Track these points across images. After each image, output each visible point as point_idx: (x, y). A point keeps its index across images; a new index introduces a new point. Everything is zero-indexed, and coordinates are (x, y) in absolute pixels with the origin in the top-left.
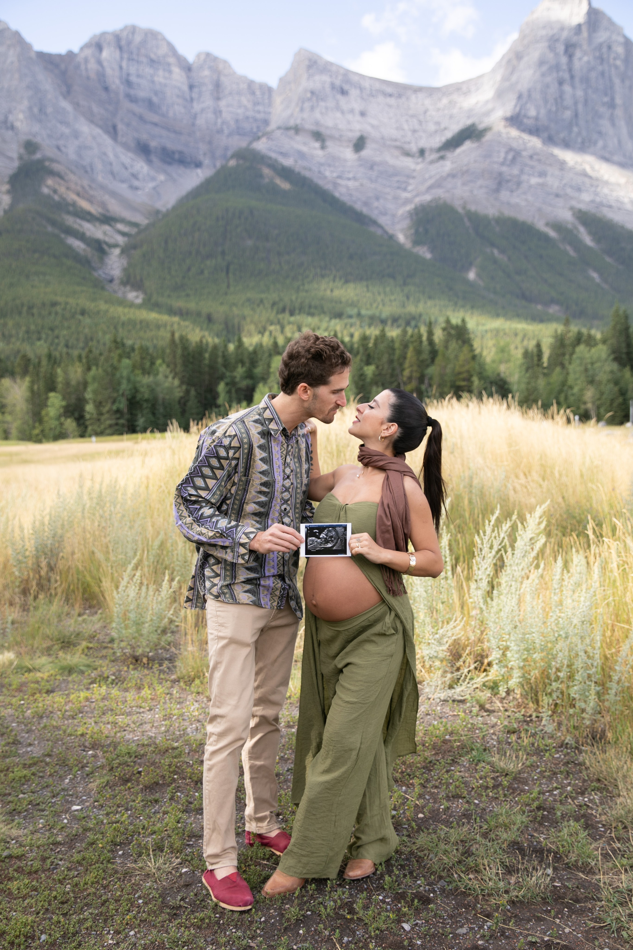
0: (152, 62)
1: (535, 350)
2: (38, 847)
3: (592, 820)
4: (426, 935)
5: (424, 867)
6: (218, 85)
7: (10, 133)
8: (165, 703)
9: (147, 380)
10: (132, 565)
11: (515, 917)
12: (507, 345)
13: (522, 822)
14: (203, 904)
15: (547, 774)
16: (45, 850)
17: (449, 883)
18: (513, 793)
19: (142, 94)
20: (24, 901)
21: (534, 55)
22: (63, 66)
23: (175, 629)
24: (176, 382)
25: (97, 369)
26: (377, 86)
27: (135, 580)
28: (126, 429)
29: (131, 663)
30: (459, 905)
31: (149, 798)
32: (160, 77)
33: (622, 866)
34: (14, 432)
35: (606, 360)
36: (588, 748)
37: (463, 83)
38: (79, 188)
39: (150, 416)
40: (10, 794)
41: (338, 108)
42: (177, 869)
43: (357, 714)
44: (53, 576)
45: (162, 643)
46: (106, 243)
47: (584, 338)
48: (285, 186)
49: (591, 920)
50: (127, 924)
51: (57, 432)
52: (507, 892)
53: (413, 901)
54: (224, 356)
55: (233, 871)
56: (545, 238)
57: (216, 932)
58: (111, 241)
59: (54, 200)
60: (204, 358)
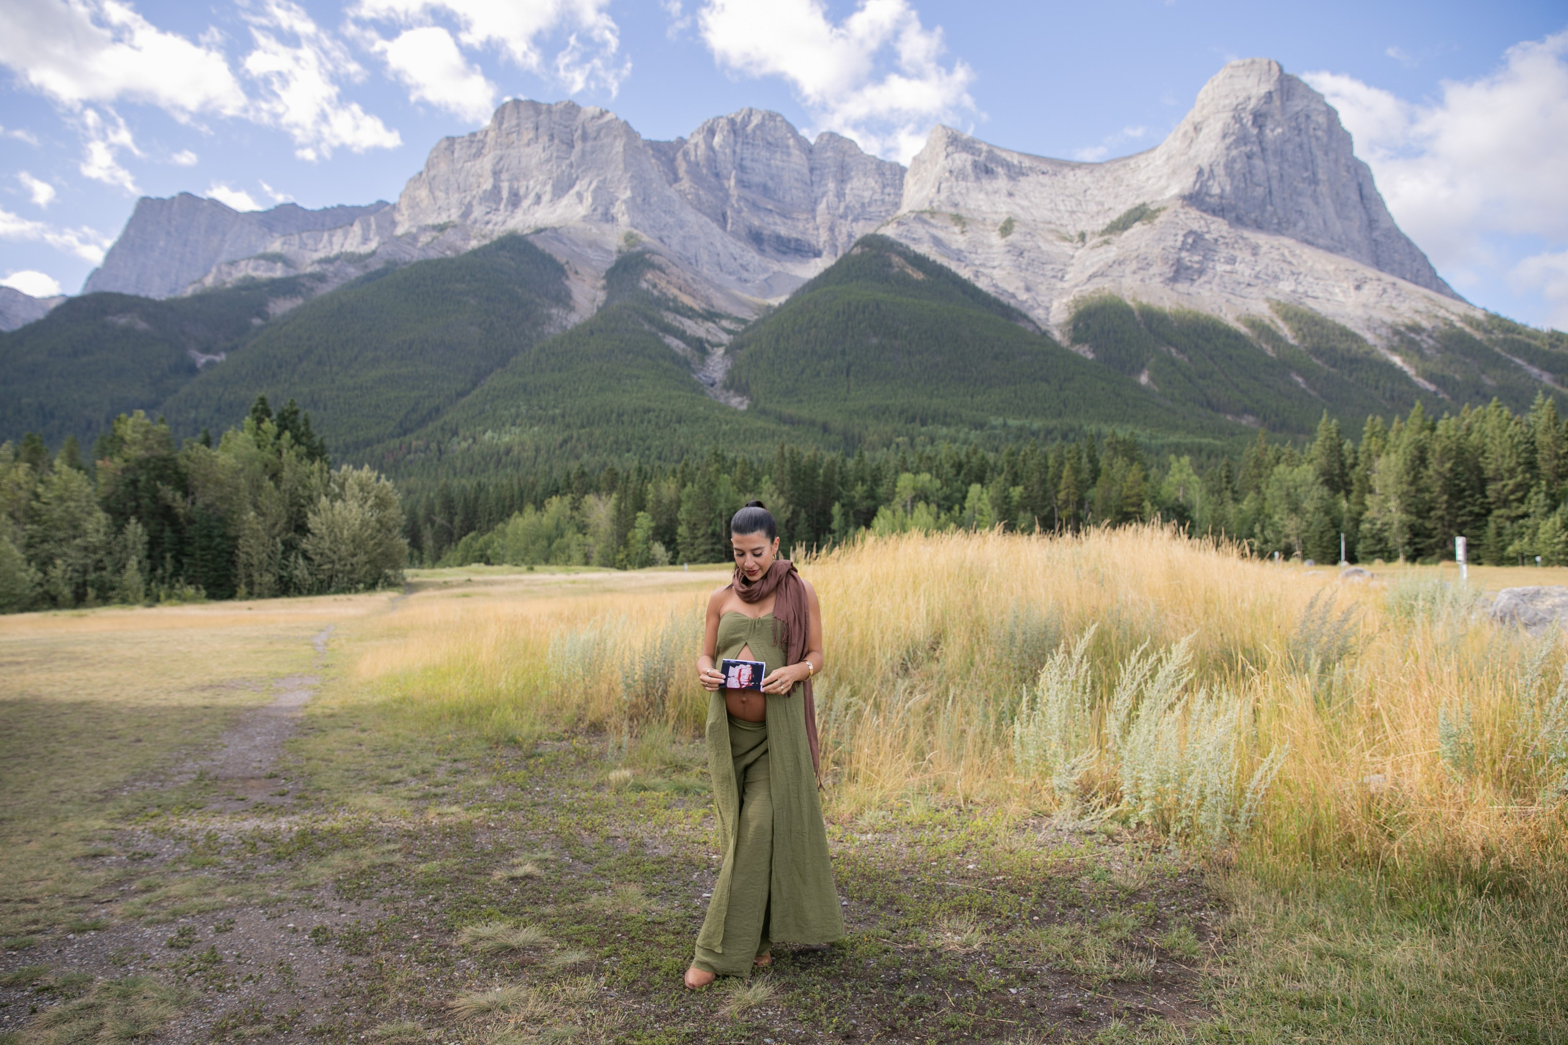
0: (769, 145)
3: (1204, 929)
4: (1030, 997)
6: (842, 166)
7: (611, 226)
11: (1114, 990)
13: (1133, 926)
18: (1130, 906)
19: (756, 179)
21: (1217, 126)
22: (671, 153)
24: (781, 501)
25: (693, 486)
26: (1029, 163)
30: (1064, 980)
32: (777, 161)
34: (596, 556)
35: (1313, 484)
37: (1130, 157)
38: (681, 282)
41: (981, 189)
46: (708, 342)
48: (918, 276)
49: (1186, 997)
51: (644, 558)
52: (1109, 973)
54: (841, 473)
56: (1237, 336)
58: (714, 340)
59: (652, 294)
60: (818, 475)
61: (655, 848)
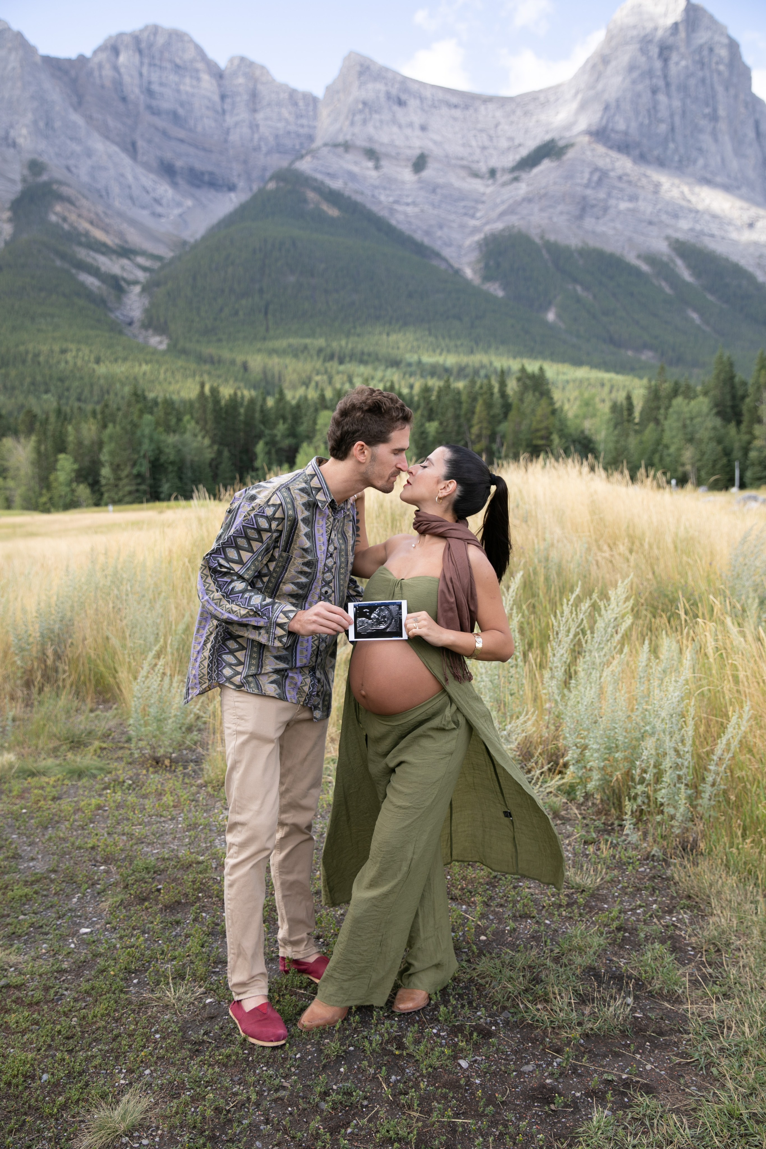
0: (178, 68)
1: (625, 403)
2: (40, 975)
3: (680, 942)
4: (486, 1073)
5: (486, 996)
6: (254, 95)
7: (12, 151)
8: (190, 811)
9: (172, 439)
10: (154, 652)
11: (589, 1052)
12: (592, 398)
13: (600, 945)
14: (230, 1038)
15: (629, 890)
16: (49, 979)
17: (514, 1014)
18: (590, 912)
19: (165, 105)
20: (23, 1036)
21: (624, 58)
22: (73, 73)
23: (202, 727)
24: (207, 441)
25: (114, 427)
26: (440, 95)
27: (156, 669)
28: (148, 496)
29: (151, 766)
30: (525, 1039)
31: (170, 920)
32: (187, 85)
33: (714, 993)
34: (18, 500)
35: (708, 415)
36: (677, 861)
37: (540, 91)
38: (92, 216)
39: (177, 481)
40: (8, 916)
41: (394, 121)
42: (200, 999)
43: (411, 820)
44: (61, 666)
45: (188, 743)
46: (124, 280)
47: (682, 389)
48: (333, 212)
49: (677, 1055)
50: (142, 1062)
51: (68, 500)
52: (580, 1024)
53: (471, 1034)
54: (262, 411)
55: (263, 1001)
56: (637, 272)
57: (244, 1071)
58: (130, 277)
59: (63, 229)
60: (239, 414)
61: (33, 859)
